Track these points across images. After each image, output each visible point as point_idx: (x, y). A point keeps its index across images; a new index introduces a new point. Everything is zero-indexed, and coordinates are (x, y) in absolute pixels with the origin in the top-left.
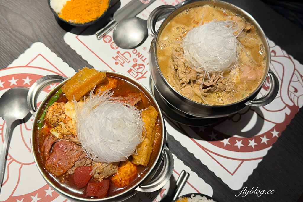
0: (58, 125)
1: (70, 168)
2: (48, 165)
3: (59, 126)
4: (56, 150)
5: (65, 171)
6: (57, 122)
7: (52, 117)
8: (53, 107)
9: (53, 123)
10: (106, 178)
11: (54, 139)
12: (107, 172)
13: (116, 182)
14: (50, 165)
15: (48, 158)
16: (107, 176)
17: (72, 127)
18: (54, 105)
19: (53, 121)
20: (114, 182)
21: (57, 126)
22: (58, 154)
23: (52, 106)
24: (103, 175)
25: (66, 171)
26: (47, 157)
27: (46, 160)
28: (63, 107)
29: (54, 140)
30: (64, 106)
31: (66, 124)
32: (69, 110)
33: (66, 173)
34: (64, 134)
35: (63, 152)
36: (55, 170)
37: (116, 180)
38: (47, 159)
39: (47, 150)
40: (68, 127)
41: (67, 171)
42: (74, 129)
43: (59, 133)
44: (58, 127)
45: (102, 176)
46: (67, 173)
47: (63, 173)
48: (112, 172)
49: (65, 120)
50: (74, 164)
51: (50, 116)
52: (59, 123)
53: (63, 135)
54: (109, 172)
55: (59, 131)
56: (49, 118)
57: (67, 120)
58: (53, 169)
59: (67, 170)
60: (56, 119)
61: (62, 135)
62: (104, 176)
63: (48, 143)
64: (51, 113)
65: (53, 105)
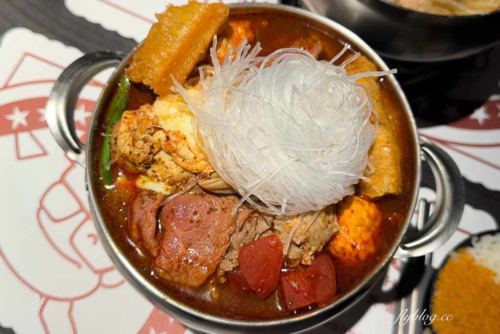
0: (154, 161)
1: (223, 258)
2: (164, 267)
3: (158, 164)
4: (170, 224)
5: (213, 269)
6: (149, 154)
7: (134, 145)
8: (126, 120)
9: (140, 161)
10: (320, 250)
11: (156, 200)
12: (319, 237)
13: (344, 254)
14: (170, 266)
15: (159, 251)
16: (321, 245)
17: (191, 156)
18: (128, 116)
19: (139, 155)
20: (340, 255)
21: (152, 166)
22: (180, 233)
23: (123, 119)
24: (312, 245)
25: (215, 267)
26: (156, 250)
27: (155, 258)
28: (152, 115)
29: (157, 202)
30: (151, 111)
31: (175, 152)
32: (169, 116)
33: (215, 273)
34: (175, 181)
35: (192, 221)
36: (185, 275)
37: (343, 249)
38: (155, 254)
39: (148, 232)
40: (180, 160)
41: (218, 266)
42: (198, 159)
43: (164, 180)
44: (154, 167)
45: (310, 249)
46: (221, 271)
47: (209, 274)
48: (327, 233)
49: (170, 144)
50: (229, 244)
51: (126, 145)
52: (156, 157)
53: (172, 183)
54: (321, 235)
55: (160, 178)
56: (127, 152)
57: (175, 142)
58: (181, 273)
59: (217, 263)
60: (147, 148)
61: (172, 185)
62: (314, 249)
63: (146, 213)
64: (128, 137)
65: (126, 118)
